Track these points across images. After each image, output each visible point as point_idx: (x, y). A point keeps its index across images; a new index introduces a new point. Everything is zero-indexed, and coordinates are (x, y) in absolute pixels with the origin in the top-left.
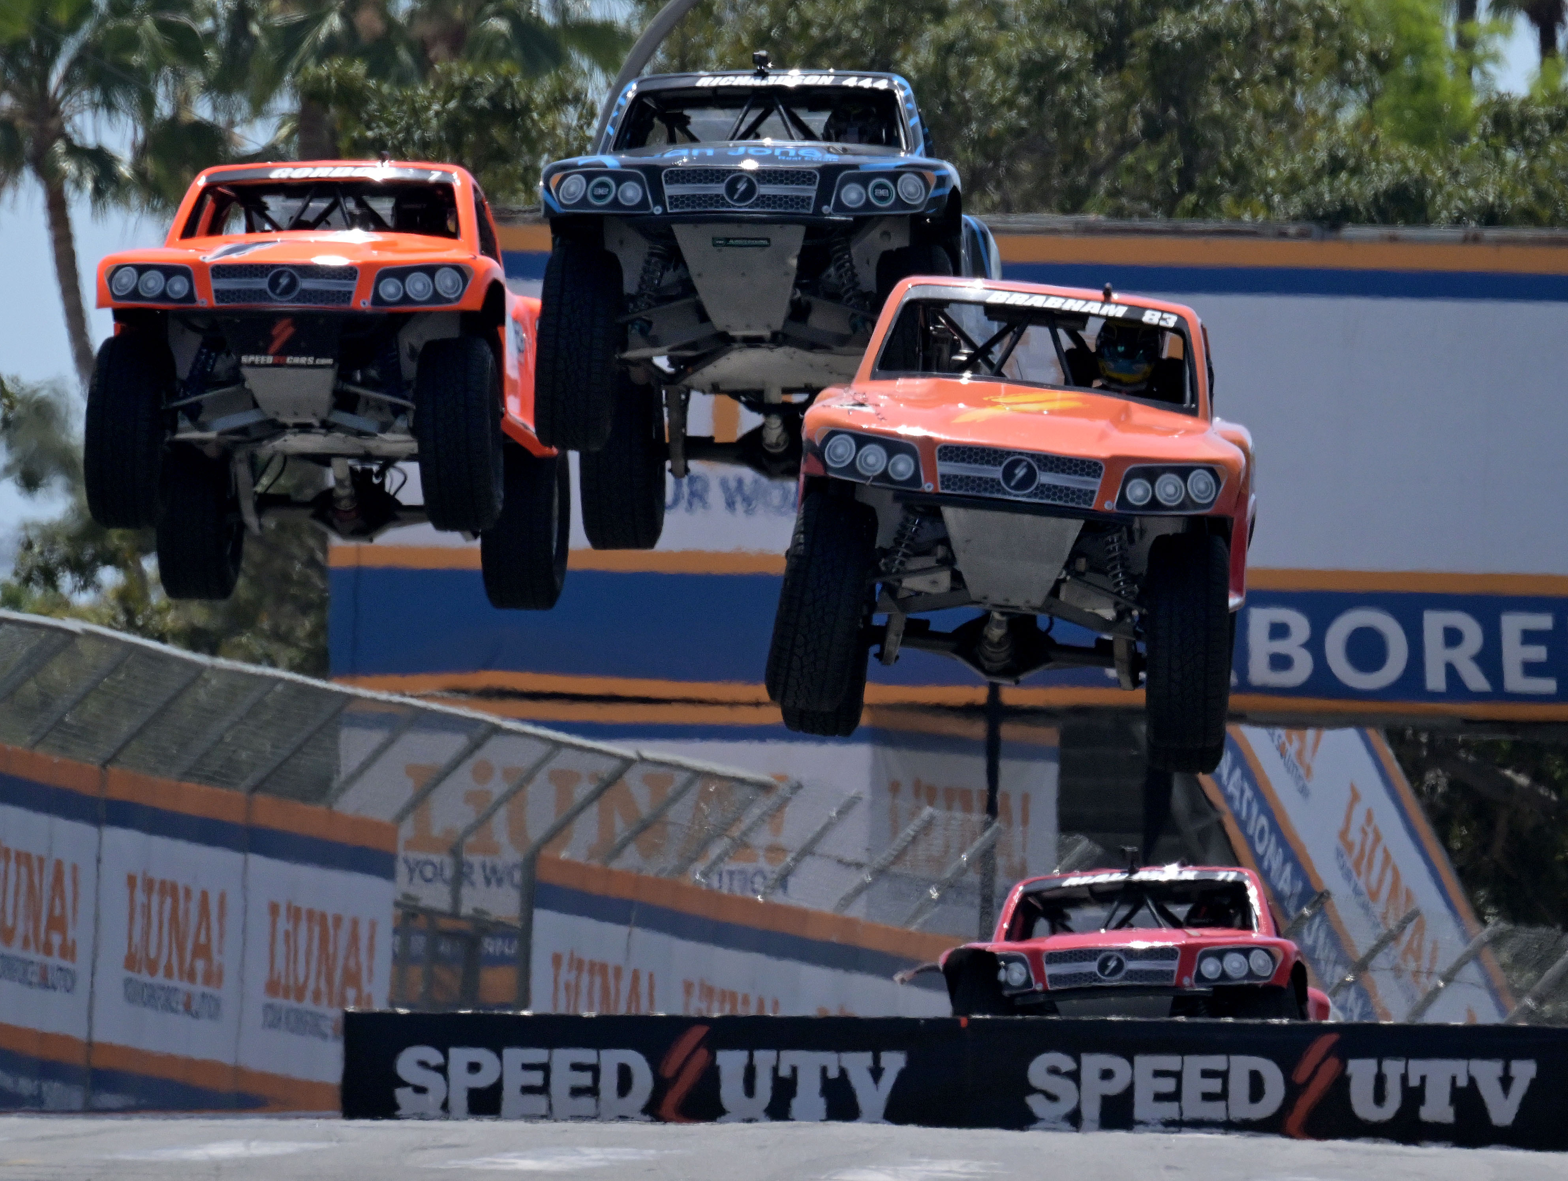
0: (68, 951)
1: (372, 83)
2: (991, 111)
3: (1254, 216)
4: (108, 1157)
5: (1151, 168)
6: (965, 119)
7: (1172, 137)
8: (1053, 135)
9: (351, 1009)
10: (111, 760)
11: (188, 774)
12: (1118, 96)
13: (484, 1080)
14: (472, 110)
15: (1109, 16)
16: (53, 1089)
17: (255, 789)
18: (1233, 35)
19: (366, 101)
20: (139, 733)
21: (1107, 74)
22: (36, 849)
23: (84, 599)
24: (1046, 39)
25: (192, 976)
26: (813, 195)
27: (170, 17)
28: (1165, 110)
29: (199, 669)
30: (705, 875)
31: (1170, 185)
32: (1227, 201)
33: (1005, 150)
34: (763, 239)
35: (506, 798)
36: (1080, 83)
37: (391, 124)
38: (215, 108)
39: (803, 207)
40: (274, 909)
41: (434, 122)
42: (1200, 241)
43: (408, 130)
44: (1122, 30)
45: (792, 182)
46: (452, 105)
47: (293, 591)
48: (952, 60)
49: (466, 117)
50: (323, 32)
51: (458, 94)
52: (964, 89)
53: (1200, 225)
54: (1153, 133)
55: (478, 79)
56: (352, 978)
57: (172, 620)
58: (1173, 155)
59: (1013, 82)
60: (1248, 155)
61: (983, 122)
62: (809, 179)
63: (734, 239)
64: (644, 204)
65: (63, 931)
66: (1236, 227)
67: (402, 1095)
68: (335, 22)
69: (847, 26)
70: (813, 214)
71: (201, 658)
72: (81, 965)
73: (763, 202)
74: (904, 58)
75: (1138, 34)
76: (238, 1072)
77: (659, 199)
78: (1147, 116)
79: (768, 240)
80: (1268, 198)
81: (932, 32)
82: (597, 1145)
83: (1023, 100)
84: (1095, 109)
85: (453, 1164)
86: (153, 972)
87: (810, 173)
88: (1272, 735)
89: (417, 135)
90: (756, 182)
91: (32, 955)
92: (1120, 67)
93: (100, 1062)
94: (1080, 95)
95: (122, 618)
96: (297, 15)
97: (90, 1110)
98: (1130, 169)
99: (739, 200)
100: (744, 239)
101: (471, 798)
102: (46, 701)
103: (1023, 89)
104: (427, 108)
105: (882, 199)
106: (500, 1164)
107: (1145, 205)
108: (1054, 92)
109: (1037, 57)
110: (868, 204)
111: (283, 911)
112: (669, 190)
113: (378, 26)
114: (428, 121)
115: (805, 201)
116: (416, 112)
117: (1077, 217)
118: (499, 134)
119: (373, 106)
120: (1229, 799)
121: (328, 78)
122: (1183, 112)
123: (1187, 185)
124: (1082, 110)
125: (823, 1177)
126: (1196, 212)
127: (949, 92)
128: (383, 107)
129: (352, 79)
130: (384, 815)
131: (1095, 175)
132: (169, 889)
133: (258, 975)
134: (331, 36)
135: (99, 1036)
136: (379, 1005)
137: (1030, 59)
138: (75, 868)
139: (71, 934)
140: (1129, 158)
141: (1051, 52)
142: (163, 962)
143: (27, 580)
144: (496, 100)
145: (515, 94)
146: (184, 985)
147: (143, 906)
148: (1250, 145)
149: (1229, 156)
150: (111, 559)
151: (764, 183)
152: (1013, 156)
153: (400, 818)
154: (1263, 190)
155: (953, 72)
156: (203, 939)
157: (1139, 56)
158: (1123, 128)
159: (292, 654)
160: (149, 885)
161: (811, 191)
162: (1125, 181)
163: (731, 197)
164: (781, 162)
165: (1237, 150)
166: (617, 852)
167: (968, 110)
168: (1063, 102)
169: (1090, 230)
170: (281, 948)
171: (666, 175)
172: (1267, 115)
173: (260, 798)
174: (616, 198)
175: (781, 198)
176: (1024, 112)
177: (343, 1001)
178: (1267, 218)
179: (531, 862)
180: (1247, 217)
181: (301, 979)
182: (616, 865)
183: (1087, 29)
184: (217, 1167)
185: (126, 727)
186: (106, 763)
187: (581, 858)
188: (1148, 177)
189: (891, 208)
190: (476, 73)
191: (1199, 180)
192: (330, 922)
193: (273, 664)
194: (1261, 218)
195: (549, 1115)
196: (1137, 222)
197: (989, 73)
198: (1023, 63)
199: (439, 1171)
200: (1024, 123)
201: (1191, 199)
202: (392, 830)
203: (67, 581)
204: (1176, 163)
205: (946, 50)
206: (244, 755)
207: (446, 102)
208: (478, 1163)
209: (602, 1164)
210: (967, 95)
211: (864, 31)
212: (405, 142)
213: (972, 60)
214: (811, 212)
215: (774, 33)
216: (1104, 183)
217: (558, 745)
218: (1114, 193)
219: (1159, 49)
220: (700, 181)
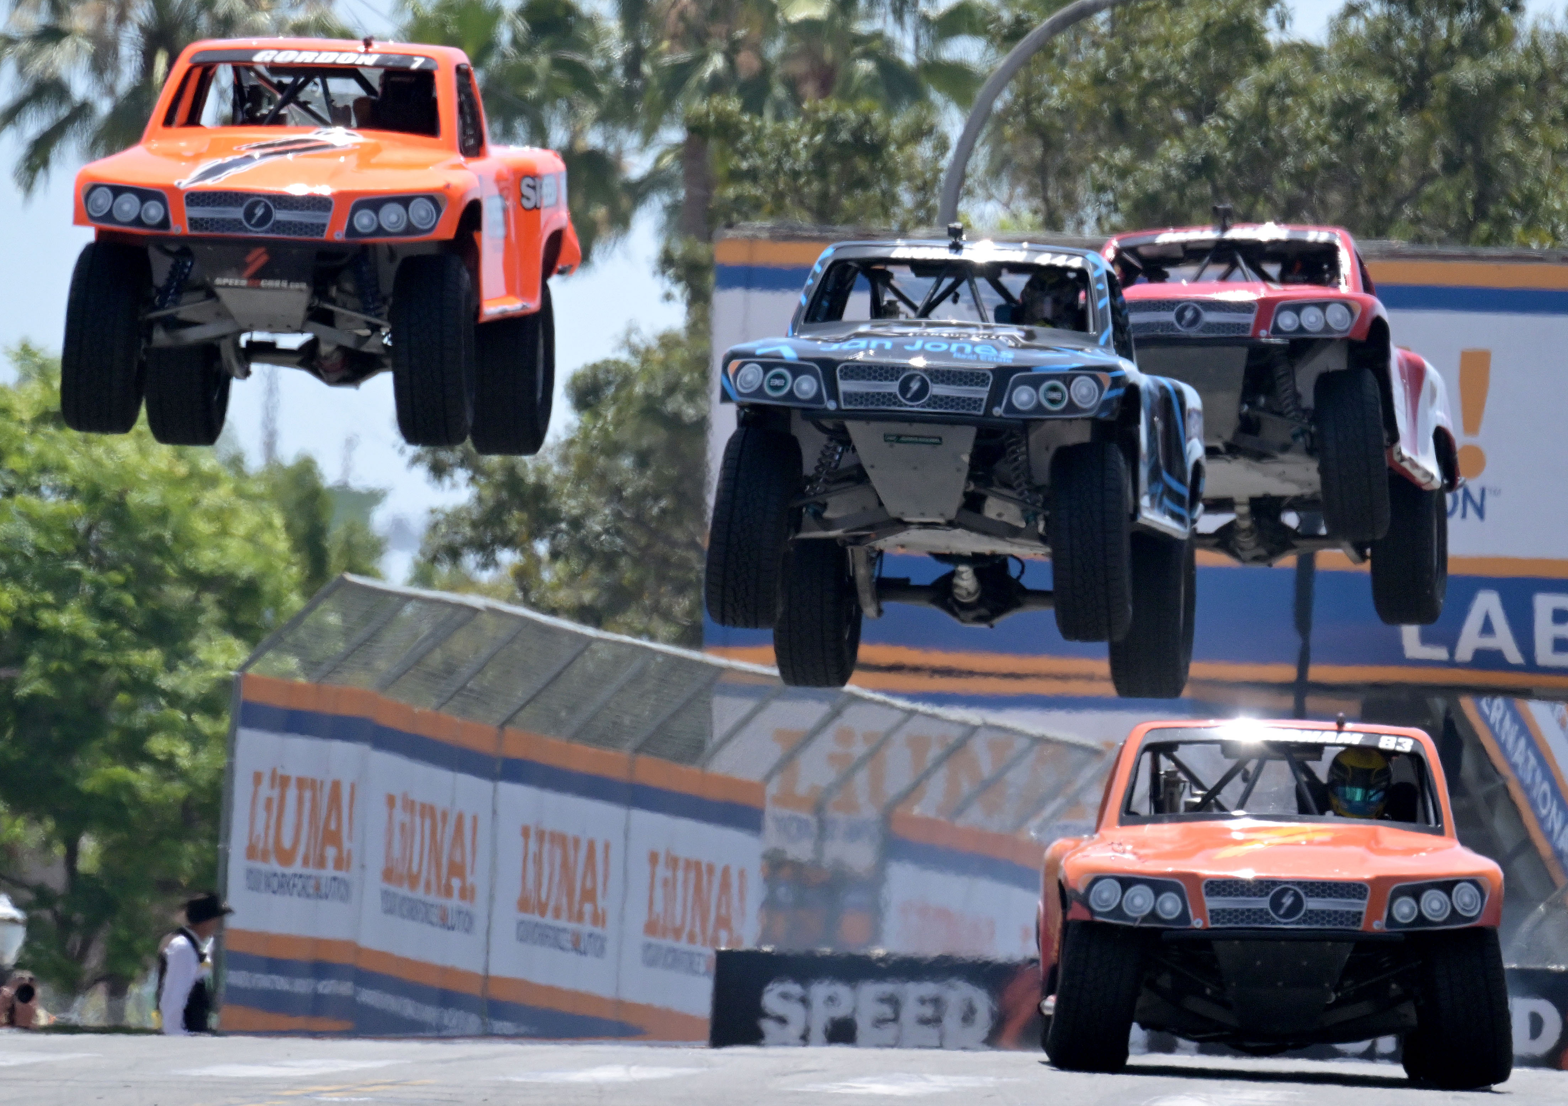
0: (467, 893)
1: (746, 118)
2: (1305, 145)
3: (1541, 245)
4: (501, 1078)
5: (1450, 197)
6: (1283, 153)
7: (1469, 170)
8: (1361, 169)
9: (723, 948)
10: (509, 720)
11: (577, 735)
12: (1418, 134)
13: (841, 1011)
14: (835, 143)
15: (1412, 62)
16: (452, 1017)
17: (637, 750)
18: (1523, 78)
19: (740, 134)
20: (532, 700)
21: (1410, 114)
22: (441, 803)
23: (486, 576)
24: (1356, 81)
25: (580, 917)
26: (985, 396)
27: (568, 55)
28: (1462, 146)
29: (589, 641)
30: (1040, 830)
31: (1465, 214)
32: (1517, 229)
33: (1319, 179)
34: (935, 438)
35: (863, 761)
36: (1387, 123)
37: (763, 154)
38: (606, 139)
39: (975, 408)
40: (653, 858)
41: (804, 155)
42: (1492, 265)
43: (779, 161)
44: (1422, 75)
45: (966, 384)
46: (818, 138)
47: (672, 573)
48: (1272, 102)
49: (831, 149)
50: (707, 72)
51: (824, 127)
52: (1282, 125)
53: (1492, 251)
54: (1452, 166)
55: (841, 115)
56: (723, 922)
57: (564, 596)
58: (1468, 185)
59: (1325, 121)
60: (1537, 188)
61: (1298, 156)
62: (983, 381)
63: (906, 436)
64: (818, 398)
65: (461, 875)
66: (1525, 252)
67: (767, 1026)
68: (717, 62)
69: (1175, 69)
70: (984, 416)
71: (590, 631)
72: (479, 908)
73: (935, 403)
74: (1228, 99)
75: (1438, 78)
76: (620, 1004)
77: (834, 394)
78: (1446, 153)
79: (940, 439)
80: (1554, 228)
81: (1255, 74)
82: (942, 1073)
83: (1334, 137)
84: (1398, 145)
85: (810, 1088)
86: (543, 914)
87: (984, 375)
88: (1553, 710)
89: (787, 165)
90: (929, 382)
91: (432, 898)
92: (1422, 107)
93: (497, 993)
94: (1386, 133)
95: (519, 595)
96: (683, 56)
97: (487, 1035)
98: (1430, 199)
99: (912, 399)
100: (915, 436)
101: (832, 758)
102: (450, 670)
103: (1333, 126)
104: (796, 141)
105: (1053, 402)
106: (855, 1088)
107: (1443, 233)
108: (1362, 130)
109: (1347, 99)
110: (1039, 408)
111: (662, 859)
112: (844, 386)
113: (756, 65)
114: (798, 153)
115: (977, 402)
116: (786, 145)
117: (1383, 243)
118: (862, 166)
119: (747, 138)
120: (1514, 767)
121: (707, 114)
122: (1478, 149)
123: (1481, 213)
124: (1388, 147)
125: (1144, 1103)
126: (1487, 241)
127: (1268, 130)
128: (757, 139)
129: (730, 115)
130: (754, 775)
131: (1399, 203)
132: (559, 839)
133: (637, 918)
134: (715, 76)
135: (496, 970)
136: (748, 944)
137: (1340, 99)
138: (475, 819)
139: (470, 879)
140: (1429, 189)
141: (1359, 95)
142: (552, 904)
143: (434, 559)
144: (858, 134)
145: (873, 129)
146: (572, 926)
147: (535, 855)
148: (1538, 180)
149: (1519, 189)
150: (509, 542)
151: (937, 383)
152: (1325, 187)
153: (768, 778)
154: (1549, 219)
155: (1272, 110)
156: (589, 884)
157: (1439, 97)
158: (1425, 163)
159: (672, 630)
160: (541, 835)
161: (982, 393)
162: (1426, 210)
163: (904, 396)
164: (957, 360)
165: (1527, 183)
166: (960, 811)
167: (1285, 144)
168: (1370, 139)
169: (1395, 255)
170: (659, 893)
171: (841, 371)
172: (1555, 152)
173: (643, 758)
174: (791, 392)
175: (953, 399)
176: (1334, 148)
177: (715, 941)
178: (1552, 246)
179: (887, 817)
180: (1534, 246)
181: (678, 922)
182: (961, 823)
183: (1392, 73)
184: (600, 1090)
185: (520, 694)
186: (502, 726)
187: (931, 814)
188: (1446, 207)
189: (1063, 411)
190: (839, 109)
191: (1492, 210)
192: (704, 868)
193: (653, 638)
194: (1547, 245)
195: (896, 1043)
196: (1436, 248)
197: (1305, 113)
198: (1334, 103)
199: (797, 1093)
200: (1334, 158)
201: (1484, 228)
202: (758, 788)
203: (470, 560)
204: (1470, 195)
205: (1267, 91)
206: (627, 720)
207: (812, 137)
208: (835, 1088)
209: (946, 1090)
210: (1285, 131)
211: (1190, 75)
212: (777, 172)
213: (1289, 101)
214: (981, 413)
215: (1111, 74)
216: (1408, 211)
217: (912, 713)
218: (1416, 221)
219: (1456, 93)
220: (875, 378)
